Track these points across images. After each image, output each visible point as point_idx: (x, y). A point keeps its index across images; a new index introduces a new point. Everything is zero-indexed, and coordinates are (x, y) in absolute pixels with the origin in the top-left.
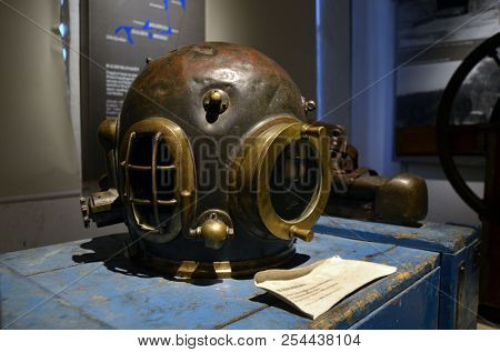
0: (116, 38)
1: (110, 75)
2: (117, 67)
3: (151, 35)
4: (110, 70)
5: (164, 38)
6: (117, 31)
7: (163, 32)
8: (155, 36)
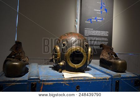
0: (87, 22)
1: (86, 31)
2: (87, 29)
3: (97, 21)
4: (86, 30)
5: (101, 21)
6: (88, 20)
7: (100, 20)
8: (98, 21)
